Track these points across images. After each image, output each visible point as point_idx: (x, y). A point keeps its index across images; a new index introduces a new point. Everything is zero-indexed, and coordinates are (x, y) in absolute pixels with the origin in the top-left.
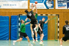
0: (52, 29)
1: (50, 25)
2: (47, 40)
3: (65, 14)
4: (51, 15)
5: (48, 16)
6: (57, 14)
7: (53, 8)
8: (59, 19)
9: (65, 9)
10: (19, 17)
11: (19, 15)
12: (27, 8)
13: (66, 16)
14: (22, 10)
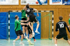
0: (45, 27)
1: (44, 22)
2: (40, 38)
3: (60, 10)
4: (44, 11)
5: (41, 13)
6: (51, 10)
7: (47, 4)
8: (53, 15)
9: (60, 5)
10: (9, 14)
11: (9, 12)
12: (18, 4)
13: (62, 12)
14: (12, 6)
